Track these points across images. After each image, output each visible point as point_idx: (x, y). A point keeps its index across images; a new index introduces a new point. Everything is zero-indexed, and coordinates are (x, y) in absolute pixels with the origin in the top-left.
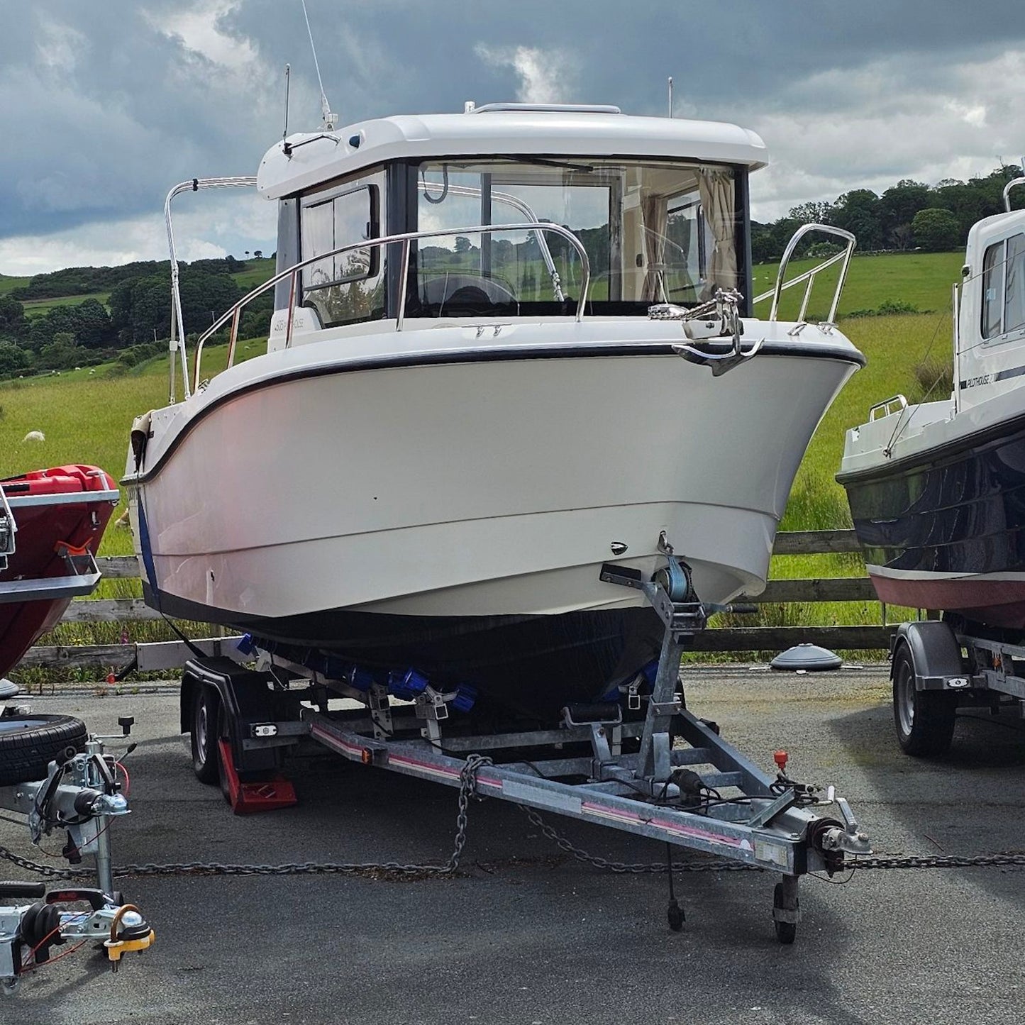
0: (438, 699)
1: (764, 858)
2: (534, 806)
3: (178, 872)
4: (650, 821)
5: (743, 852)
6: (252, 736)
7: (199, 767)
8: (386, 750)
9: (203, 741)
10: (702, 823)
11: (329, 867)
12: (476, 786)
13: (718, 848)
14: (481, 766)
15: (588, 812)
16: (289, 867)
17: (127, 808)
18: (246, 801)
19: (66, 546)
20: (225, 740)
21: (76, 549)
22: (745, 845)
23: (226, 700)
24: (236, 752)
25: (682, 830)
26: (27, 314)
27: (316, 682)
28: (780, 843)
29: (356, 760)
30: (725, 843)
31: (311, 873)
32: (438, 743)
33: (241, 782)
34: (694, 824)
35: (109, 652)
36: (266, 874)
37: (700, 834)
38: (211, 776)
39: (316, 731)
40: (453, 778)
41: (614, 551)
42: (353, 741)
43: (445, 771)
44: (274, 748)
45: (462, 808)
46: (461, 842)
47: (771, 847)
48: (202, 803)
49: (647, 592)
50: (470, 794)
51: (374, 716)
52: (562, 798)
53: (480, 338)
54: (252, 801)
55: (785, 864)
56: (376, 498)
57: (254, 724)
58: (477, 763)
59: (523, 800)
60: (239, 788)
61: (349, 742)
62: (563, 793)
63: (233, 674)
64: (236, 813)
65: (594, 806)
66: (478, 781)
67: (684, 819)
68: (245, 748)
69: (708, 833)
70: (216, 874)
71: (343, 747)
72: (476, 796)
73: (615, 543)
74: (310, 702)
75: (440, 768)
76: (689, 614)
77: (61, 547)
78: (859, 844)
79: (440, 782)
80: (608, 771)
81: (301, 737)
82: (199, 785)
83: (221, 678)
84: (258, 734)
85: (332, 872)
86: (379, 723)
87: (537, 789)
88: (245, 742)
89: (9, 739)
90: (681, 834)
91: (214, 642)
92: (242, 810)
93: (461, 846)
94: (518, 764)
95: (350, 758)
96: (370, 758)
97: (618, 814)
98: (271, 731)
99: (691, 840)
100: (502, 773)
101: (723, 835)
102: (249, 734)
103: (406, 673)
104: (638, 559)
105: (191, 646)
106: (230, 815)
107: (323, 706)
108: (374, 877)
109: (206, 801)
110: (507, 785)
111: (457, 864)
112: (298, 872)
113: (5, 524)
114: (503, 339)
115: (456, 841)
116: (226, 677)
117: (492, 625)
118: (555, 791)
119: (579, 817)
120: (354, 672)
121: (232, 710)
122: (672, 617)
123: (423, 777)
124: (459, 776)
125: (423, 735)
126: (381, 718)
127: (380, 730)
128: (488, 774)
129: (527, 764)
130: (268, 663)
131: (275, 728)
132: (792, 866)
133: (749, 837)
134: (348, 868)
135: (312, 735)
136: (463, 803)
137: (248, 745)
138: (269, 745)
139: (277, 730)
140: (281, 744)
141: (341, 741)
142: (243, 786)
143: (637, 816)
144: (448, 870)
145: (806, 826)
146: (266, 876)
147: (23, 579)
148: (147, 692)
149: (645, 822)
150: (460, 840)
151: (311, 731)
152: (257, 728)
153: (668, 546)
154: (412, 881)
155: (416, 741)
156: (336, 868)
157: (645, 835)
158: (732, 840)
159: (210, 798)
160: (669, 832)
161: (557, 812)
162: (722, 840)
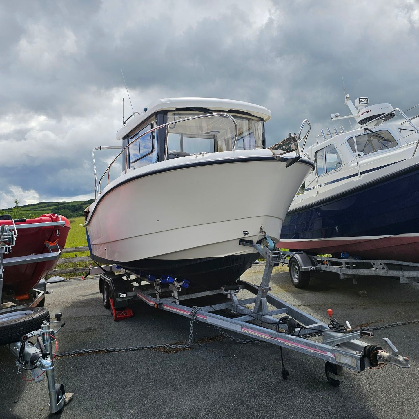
0: (178, 285)
1: (342, 362)
2: (220, 327)
3: (93, 352)
4: (275, 338)
5: (328, 357)
6: (119, 297)
7: (105, 304)
8: (162, 303)
9: (106, 296)
10: (304, 342)
11: (146, 347)
12: (196, 318)
13: (313, 354)
14: (198, 310)
15: (244, 331)
16: (132, 348)
17: (52, 365)
18: (118, 317)
19: (48, 242)
20: (111, 298)
21: (52, 243)
22: (329, 354)
23: (111, 287)
24: (114, 301)
25: (292, 344)
26: (84, 207)
27: (137, 277)
28: (351, 356)
29: (152, 306)
30: (317, 352)
31: (139, 350)
32: (177, 298)
33: (116, 311)
34: (299, 342)
35: (86, 269)
36: (124, 351)
37: (302, 347)
38: (108, 306)
39: (138, 295)
40: (187, 314)
41: (244, 234)
42: (151, 300)
43: (184, 311)
44: (126, 300)
45: (191, 325)
46: (191, 337)
47: (346, 358)
48: (105, 316)
49: (256, 248)
50: (194, 321)
51: (155, 288)
52: (232, 325)
53: (197, 158)
54: (120, 317)
55: (355, 366)
56: (158, 221)
57: (120, 294)
58: (196, 310)
59: (216, 324)
60: (116, 313)
61: (150, 300)
62: (233, 323)
63: (113, 278)
64: (115, 321)
65: (248, 329)
66: (197, 316)
67: (293, 339)
68: (117, 301)
69: (307, 347)
70: (106, 352)
71: (148, 301)
72: (196, 321)
73: (244, 231)
74: (136, 283)
75: (182, 310)
76: (276, 256)
77: (47, 243)
78: (404, 362)
79: (182, 315)
80: (239, 309)
81: (134, 296)
82: (105, 309)
83: (110, 280)
84: (121, 297)
85: (147, 349)
86: (157, 290)
87: (221, 321)
88: (117, 299)
89: (10, 324)
90: (292, 345)
91: (110, 266)
92: (117, 320)
93: (191, 338)
94: (207, 307)
95: (150, 305)
96: (157, 306)
97: (259, 334)
98: (125, 295)
99: (297, 348)
100: (206, 314)
101: (316, 349)
102: (118, 297)
103: (167, 277)
104: (252, 237)
105: (102, 268)
106: (112, 321)
107: (139, 283)
108: (162, 350)
109: (106, 315)
110: (209, 318)
111: (190, 344)
112: (135, 350)
113: (11, 234)
114: (205, 158)
115: (190, 336)
116: (111, 279)
117: (199, 261)
118: (229, 322)
119: (241, 333)
120: (150, 276)
121: (113, 290)
122: (271, 257)
123: (176, 313)
124: (190, 314)
125: (172, 295)
126: (157, 289)
127: (157, 292)
128: (201, 314)
129: (210, 306)
130: (124, 271)
131: (126, 294)
132: (359, 367)
133: (332, 351)
134: (152, 347)
135: (137, 296)
136: (192, 323)
137: (118, 300)
138: (124, 299)
139: (126, 295)
140: (128, 299)
141: (147, 299)
142: (117, 312)
143: (269, 336)
144: (187, 347)
145: (364, 349)
146: (124, 352)
147: (35, 254)
148: (95, 278)
149: (273, 339)
150: (191, 336)
151: (137, 294)
152: (121, 295)
153: (264, 232)
154: (175, 352)
155: (170, 298)
156: (148, 347)
157: (273, 343)
158: (321, 351)
159: (108, 314)
160: (285, 344)
161: (231, 330)
162: (316, 351)
